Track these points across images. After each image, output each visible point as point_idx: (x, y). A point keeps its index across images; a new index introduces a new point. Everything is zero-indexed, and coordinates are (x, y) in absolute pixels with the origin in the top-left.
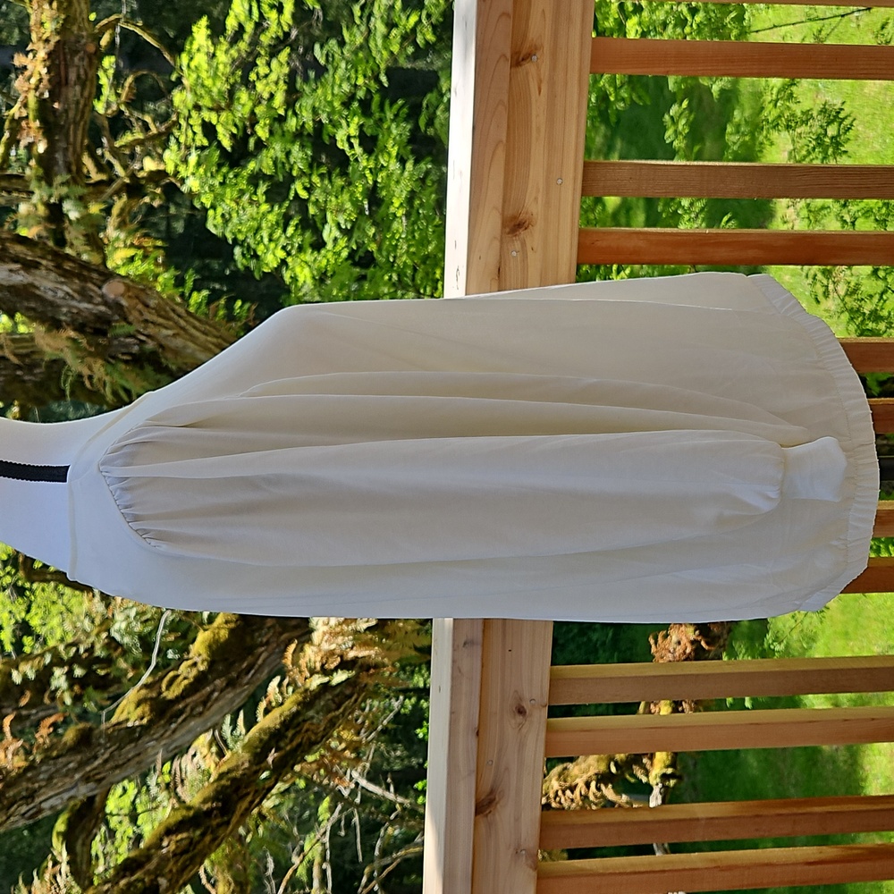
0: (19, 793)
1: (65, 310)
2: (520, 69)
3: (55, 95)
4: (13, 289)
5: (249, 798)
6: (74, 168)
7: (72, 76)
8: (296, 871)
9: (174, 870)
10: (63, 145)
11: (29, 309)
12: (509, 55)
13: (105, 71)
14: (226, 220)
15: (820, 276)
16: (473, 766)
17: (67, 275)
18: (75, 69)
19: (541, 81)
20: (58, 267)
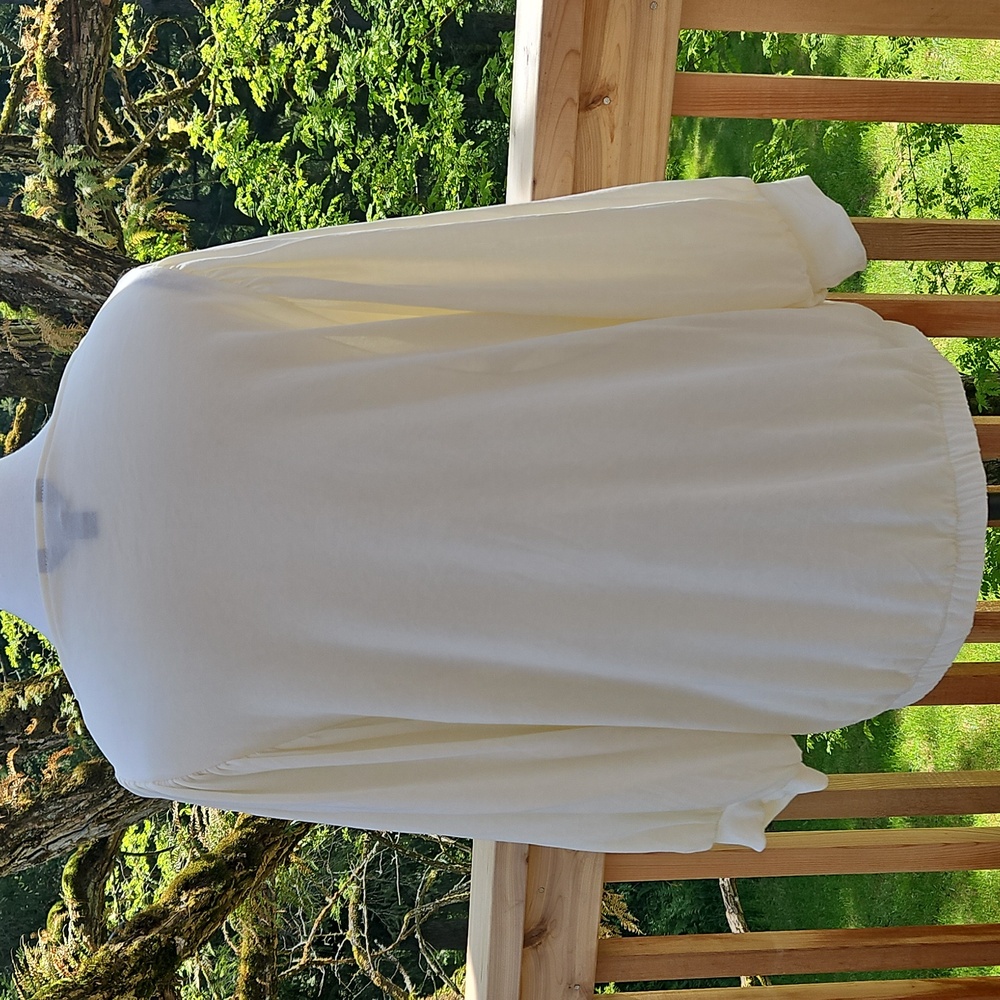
0: (25, 833)
1: (75, 301)
2: (590, 113)
3: (65, 52)
4: (15, 277)
5: (277, 847)
6: (87, 137)
7: (85, 33)
8: (329, 910)
9: (193, 928)
10: (74, 110)
11: (35, 300)
12: (577, 100)
13: (124, 20)
14: (257, 198)
15: (925, 272)
16: (522, 897)
17: (78, 262)
18: (88, 24)
19: (614, 126)
20: (68, 252)
